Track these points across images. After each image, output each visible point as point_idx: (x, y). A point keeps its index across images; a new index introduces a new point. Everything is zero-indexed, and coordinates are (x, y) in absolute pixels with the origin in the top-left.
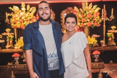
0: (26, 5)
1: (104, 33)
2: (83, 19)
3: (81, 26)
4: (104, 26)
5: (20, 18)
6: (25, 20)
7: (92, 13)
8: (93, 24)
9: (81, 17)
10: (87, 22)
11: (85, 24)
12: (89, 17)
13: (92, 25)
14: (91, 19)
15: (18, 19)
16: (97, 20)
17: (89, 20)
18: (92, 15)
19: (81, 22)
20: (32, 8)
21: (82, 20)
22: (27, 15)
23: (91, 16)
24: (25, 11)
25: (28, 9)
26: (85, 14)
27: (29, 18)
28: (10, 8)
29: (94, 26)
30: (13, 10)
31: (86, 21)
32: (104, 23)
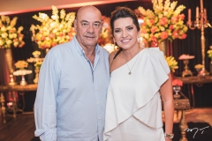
0: (60, 10)
1: (203, 50)
2: (153, 28)
3: (150, 40)
4: (203, 38)
5: (51, 32)
6: (57, 34)
7: (169, 16)
8: (170, 34)
9: (150, 25)
10: (161, 31)
11: (157, 35)
12: (163, 23)
13: (169, 37)
14: (166, 26)
15: (47, 33)
16: (177, 28)
17: (163, 29)
18: (170, 19)
19: (150, 33)
20: (70, 14)
21: (152, 30)
22: (61, 26)
23: (166, 20)
24: (57, 21)
25: (62, 17)
26: (156, 19)
27: (65, 31)
28: (35, 17)
29: (174, 37)
30: (39, 20)
31: (158, 30)
32: (203, 33)
